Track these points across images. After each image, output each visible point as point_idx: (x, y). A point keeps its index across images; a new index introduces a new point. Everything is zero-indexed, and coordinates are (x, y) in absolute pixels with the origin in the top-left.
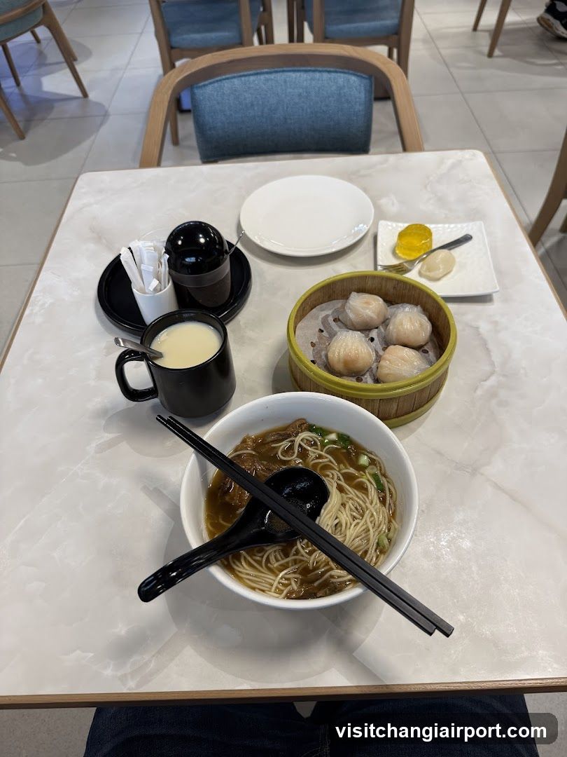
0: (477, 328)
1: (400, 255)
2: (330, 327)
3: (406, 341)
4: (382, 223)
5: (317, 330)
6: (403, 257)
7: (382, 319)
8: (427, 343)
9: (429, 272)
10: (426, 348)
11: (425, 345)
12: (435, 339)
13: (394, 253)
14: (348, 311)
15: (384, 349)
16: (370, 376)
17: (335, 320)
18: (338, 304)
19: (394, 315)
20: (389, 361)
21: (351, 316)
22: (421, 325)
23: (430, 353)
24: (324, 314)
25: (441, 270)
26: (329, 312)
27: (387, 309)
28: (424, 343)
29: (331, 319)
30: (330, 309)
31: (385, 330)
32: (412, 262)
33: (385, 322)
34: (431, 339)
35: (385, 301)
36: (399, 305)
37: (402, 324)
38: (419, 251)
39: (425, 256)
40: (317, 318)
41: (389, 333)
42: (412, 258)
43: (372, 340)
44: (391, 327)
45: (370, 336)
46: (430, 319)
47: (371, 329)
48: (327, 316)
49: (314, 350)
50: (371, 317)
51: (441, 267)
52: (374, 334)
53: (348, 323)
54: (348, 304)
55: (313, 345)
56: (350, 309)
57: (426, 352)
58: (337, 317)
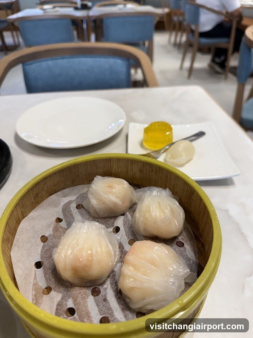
0: (227, 211)
1: (147, 147)
2: (72, 215)
3: (155, 232)
4: (132, 125)
5: (54, 219)
6: (150, 148)
7: (127, 204)
8: (182, 232)
9: (174, 159)
10: (180, 239)
11: (179, 235)
12: (190, 228)
13: (142, 145)
14: (90, 196)
15: (131, 243)
16: (111, 284)
17: (79, 207)
18: (82, 189)
19: (141, 199)
20: (134, 266)
21: (94, 202)
22: (172, 211)
23: (185, 245)
24: (66, 200)
25: (184, 157)
26: (73, 198)
27: (132, 193)
28: (178, 235)
29: (74, 205)
30: (75, 195)
31: (132, 216)
32: (158, 152)
33: (132, 207)
34: (185, 228)
35: (131, 183)
36: (146, 189)
37: (149, 211)
38: (163, 143)
39: (167, 147)
40: (56, 205)
41: (135, 222)
42: (157, 149)
43: (117, 230)
44: (137, 214)
45: (116, 225)
46: (181, 203)
47: (118, 216)
48: (70, 202)
49: (43, 247)
50: (115, 203)
51: (184, 154)
52: (120, 222)
53: (91, 211)
54: (91, 189)
55: (44, 239)
56: (92, 194)
57: (181, 245)
58: (80, 203)
